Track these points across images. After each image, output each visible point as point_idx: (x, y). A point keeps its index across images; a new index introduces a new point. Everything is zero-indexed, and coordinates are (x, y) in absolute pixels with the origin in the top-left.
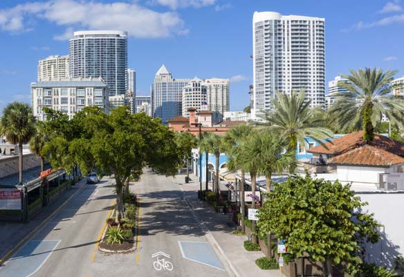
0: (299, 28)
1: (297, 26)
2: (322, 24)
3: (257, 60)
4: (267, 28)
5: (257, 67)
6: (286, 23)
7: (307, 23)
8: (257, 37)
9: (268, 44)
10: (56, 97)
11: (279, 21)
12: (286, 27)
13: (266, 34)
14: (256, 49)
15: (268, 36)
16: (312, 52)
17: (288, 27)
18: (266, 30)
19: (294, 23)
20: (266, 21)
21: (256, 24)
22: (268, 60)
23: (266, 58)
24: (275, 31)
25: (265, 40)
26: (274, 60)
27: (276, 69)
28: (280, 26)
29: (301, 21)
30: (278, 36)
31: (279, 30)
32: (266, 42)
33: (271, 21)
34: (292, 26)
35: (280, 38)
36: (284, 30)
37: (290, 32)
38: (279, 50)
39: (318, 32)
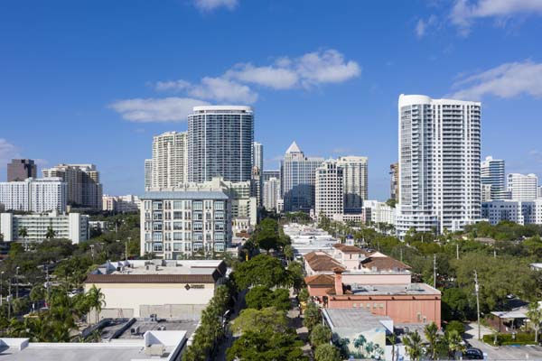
0: (451, 113)
1: (450, 111)
2: (477, 109)
3: (403, 149)
4: (414, 113)
5: (403, 157)
6: (437, 107)
7: (461, 108)
8: (403, 123)
9: (416, 132)
10: (168, 211)
11: (429, 106)
12: (437, 112)
13: (414, 120)
14: (403, 136)
15: (416, 122)
16: (466, 141)
17: (439, 112)
18: (413, 116)
19: (446, 108)
20: (414, 106)
21: (403, 108)
22: (416, 149)
23: (414, 147)
24: (425, 116)
25: (412, 127)
26: (422, 149)
27: (425, 160)
28: (429, 111)
29: (453, 106)
30: (428, 122)
31: (429, 116)
32: (414, 129)
33: (419, 106)
34: (444, 111)
35: (429, 125)
36: (434, 116)
37: (441, 119)
38: (429, 139)
39: (473, 118)
